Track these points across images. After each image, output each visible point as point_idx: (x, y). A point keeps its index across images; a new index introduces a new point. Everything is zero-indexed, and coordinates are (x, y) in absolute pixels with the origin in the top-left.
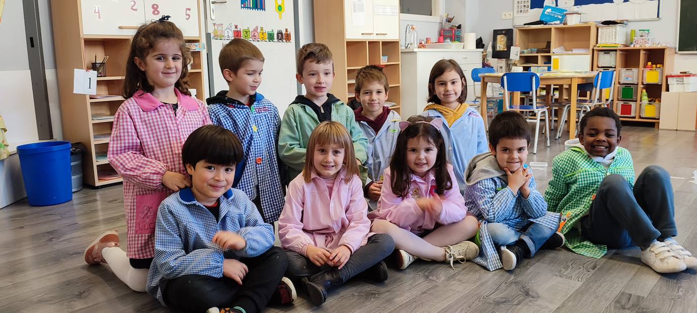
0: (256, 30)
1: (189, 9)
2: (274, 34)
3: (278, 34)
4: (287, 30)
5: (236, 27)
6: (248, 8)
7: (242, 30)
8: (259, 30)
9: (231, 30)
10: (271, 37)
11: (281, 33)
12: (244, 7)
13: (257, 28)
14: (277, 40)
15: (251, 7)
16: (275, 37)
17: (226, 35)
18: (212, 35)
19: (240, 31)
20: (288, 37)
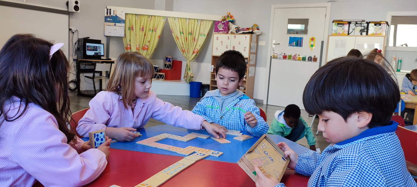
0: (295, 56)
1: (245, 48)
2: (306, 58)
3: (309, 58)
4: (315, 56)
5: (285, 54)
6: (292, 46)
7: (287, 55)
8: (297, 55)
9: (282, 55)
10: (304, 59)
11: (311, 58)
12: (290, 46)
13: (296, 55)
14: (307, 61)
15: (294, 45)
16: (307, 59)
17: (279, 57)
18: (272, 57)
19: (286, 56)
20: (315, 60)
